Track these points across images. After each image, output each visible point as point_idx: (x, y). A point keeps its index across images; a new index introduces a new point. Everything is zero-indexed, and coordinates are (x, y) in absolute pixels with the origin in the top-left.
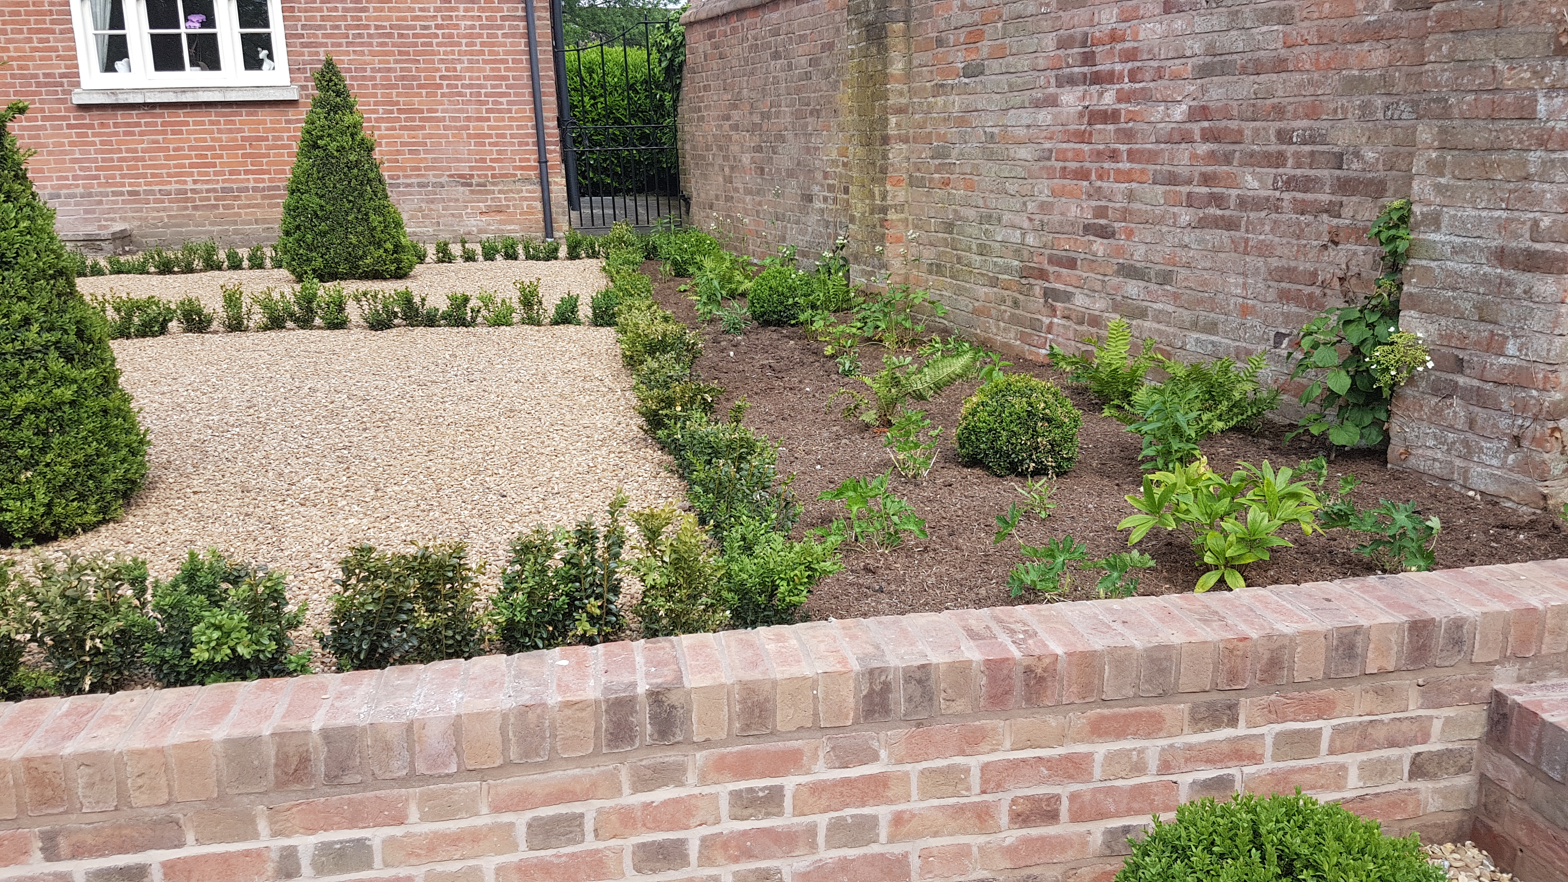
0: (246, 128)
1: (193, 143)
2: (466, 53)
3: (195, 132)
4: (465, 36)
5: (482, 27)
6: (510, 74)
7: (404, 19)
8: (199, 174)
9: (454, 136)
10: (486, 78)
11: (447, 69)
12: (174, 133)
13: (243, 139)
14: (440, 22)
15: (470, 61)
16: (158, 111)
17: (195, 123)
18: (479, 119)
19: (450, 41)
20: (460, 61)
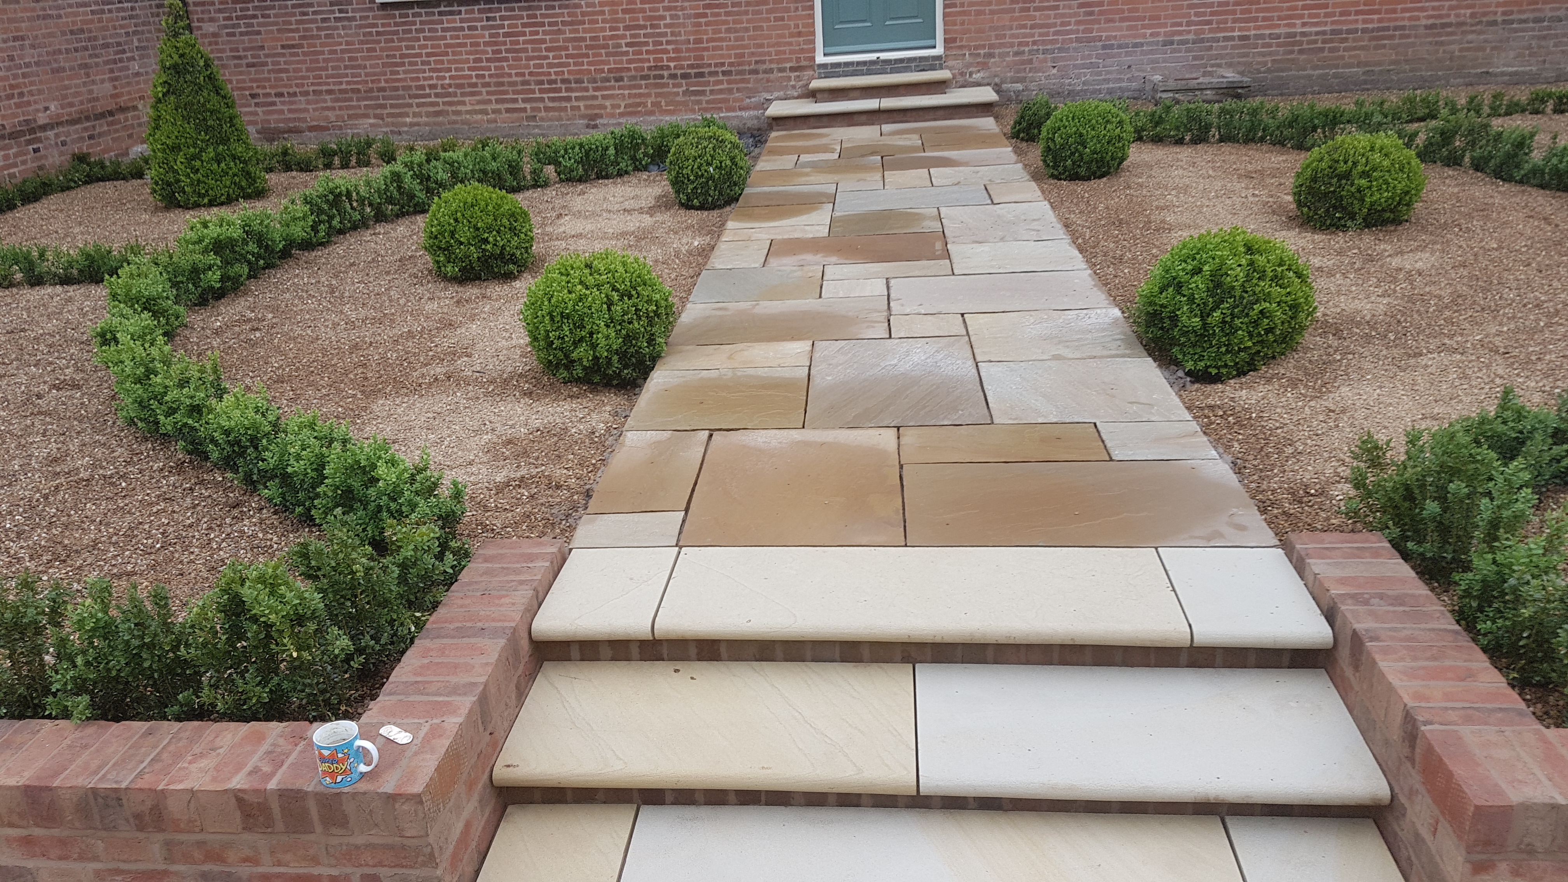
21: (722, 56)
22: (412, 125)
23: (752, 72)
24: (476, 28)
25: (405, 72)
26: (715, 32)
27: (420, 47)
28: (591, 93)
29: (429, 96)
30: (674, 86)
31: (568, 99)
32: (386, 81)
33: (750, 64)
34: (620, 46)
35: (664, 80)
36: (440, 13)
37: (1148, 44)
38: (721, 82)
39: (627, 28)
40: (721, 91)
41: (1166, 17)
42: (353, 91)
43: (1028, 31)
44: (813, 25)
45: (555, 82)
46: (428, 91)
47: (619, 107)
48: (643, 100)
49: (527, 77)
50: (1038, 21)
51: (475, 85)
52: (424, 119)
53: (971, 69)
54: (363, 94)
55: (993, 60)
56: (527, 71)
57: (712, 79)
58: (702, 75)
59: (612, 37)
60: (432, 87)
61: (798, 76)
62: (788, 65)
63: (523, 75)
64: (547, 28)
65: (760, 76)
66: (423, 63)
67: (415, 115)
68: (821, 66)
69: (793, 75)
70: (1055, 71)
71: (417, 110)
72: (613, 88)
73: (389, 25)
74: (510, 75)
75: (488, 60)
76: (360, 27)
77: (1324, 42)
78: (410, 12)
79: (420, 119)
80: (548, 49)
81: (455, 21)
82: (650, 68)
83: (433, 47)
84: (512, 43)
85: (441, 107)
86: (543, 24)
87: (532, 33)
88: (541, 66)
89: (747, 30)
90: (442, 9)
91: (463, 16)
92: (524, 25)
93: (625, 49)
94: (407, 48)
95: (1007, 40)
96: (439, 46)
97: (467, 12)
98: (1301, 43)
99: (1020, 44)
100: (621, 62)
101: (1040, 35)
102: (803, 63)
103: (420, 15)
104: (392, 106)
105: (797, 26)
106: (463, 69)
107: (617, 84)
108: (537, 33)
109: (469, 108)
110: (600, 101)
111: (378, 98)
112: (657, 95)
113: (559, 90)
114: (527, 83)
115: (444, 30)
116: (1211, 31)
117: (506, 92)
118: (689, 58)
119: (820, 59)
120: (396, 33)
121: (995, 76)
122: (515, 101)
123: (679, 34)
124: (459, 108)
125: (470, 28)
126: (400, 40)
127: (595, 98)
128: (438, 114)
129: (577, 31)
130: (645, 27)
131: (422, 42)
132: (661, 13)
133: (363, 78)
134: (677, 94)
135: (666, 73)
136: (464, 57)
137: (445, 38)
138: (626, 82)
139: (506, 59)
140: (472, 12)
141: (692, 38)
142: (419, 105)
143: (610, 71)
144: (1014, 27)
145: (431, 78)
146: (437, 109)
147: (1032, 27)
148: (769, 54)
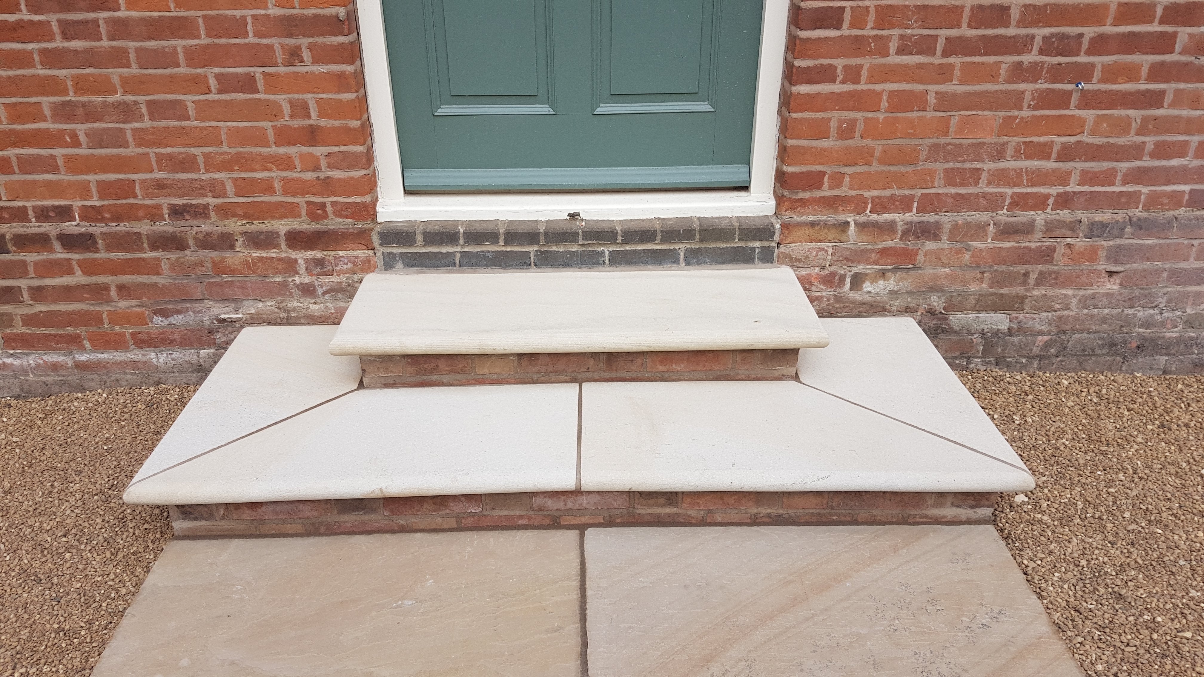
23: (162, 241)
33: (154, 214)
43: (1051, 165)
50: (1086, 138)
53: (859, 268)
55: (930, 245)
57: (31, 258)
61: (320, 263)
65: (191, 255)
68: (394, 235)
70: (1112, 286)
89: (128, 111)
95: (983, 188)
99: (1020, 203)
101: (1087, 178)
119: (393, 207)
121: (932, 289)
144: (1010, 151)
147: (1067, 153)
148: (217, 189)
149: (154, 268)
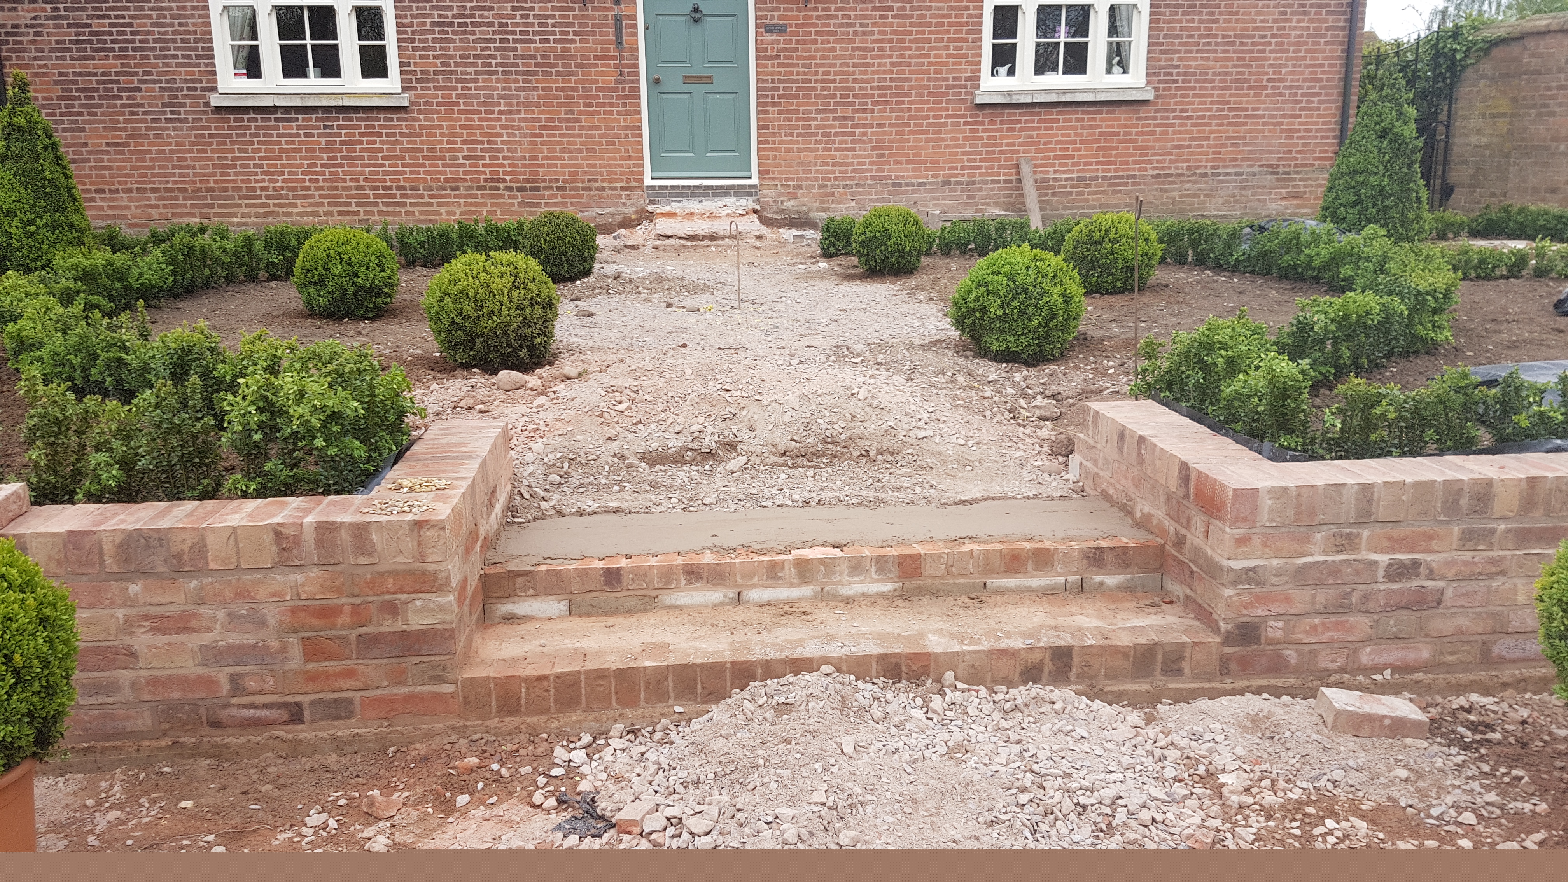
0: (1104, 124)
1: (1060, 138)
2: (1292, 58)
3: (1063, 128)
4: (1294, 44)
5: (1309, 36)
6: (1325, 77)
7: (1247, 29)
8: (1060, 165)
9: (1270, 131)
10: (1304, 80)
11: (1274, 73)
12: (1046, 129)
13: (1101, 134)
14: (1275, 31)
15: (1294, 66)
16: (1037, 110)
17: (1065, 121)
18: (1293, 116)
19: (1281, 48)
20: (1286, 66)
21: (556, 173)
22: (239, 224)
23: (584, 189)
24: (312, 135)
25: (236, 174)
26: (549, 150)
27: (254, 151)
28: (427, 200)
29: (260, 197)
30: (510, 197)
31: (404, 205)
32: (215, 182)
34: (457, 158)
35: (501, 192)
36: (276, 120)
37: (931, 183)
38: (556, 196)
39: (464, 142)
40: (555, 204)
41: (945, 161)
42: (179, 189)
43: (830, 168)
44: (642, 151)
45: (390, 188)
46: (258, 193)
47: (454, 214)
48: (478, 208)
49: (362, 183)
50: (838, 160)
51: (308, 188)
52: (253, 219)
53: (782, 198)
54: (190, 194)
56: (362, 178)
57: (547, 193)
58: (537, 189)
59: (449, 150)
60: (263, 189)
61: (629, 195)
62: (619, 185)
63: (358, 180)
64: (384, 138)
65: (593, 193)
66: (255, 166)
67: (243, 215)
68: (648, 187)
69: (623, 193)
70: (853, 203)
71: (246, 210)
72: (449, 196)
73: (223, 128)
74: (344, 180)
75: (322, 166)
76: (193, 128)
77: (1072, 186)
78: (245, 117)
79: (248, 220)
80: (383, 158)
81: (291, 128)
82: (486, 180)
83: (266, 151)
84: (348, 150)
85: (272, 209)
86: (380, 135)
87: (368, 142)
88: (377, 173)
89: (580, 151)
90: (279, 115)
91: (300, 123)
92: (361, 135)
93: (462, 161)
94: (240, 150)
95: (813, 175)
96: (273, 151)
97: (304, 120)
98: (1054, 187)
99: (823, 179)
100: (458, 173)
101: (841, 172)
102: (633, 184)
103: (256, 120)
104: (220, 206)
105: (627, 151)
106: (296, 173)
107: (453, 193)
108: (374, 142)
109: (300, 209)
110: (435, 208)
111: (205, 198)
112: (492, 205)
113: (394, 196)
114: (362, 188)
115: (279, 135)
116: (981, 174)
117: (339, 196)
118: (524, 173)
119: (648, 181)
120: (230, 136)
121: (803, 205)
122: (349, 204)
123: (516, 151)
124: (290, 210)
125: (306, 135)
126: (233, 143)
127: (431, 204)
128: (267, 215)
129: (415, 142)
130: (482, 143)
131: (256, 146)
132: (498, 130)
133: (191, 178)
134: (513, 205)
135: (502, 185)
136: (299, 162)
137: (280, 143)
138: (462, 191)
139: (341, 165)
140: (310, 119)
141: (527, 155)
142: (248, 206)
143: (446, 180)
144: (818, 164)
145: (263, 180)
146: (267, 210)
147: (834, 165)
148: (601, 174)
149: (581, 196)
